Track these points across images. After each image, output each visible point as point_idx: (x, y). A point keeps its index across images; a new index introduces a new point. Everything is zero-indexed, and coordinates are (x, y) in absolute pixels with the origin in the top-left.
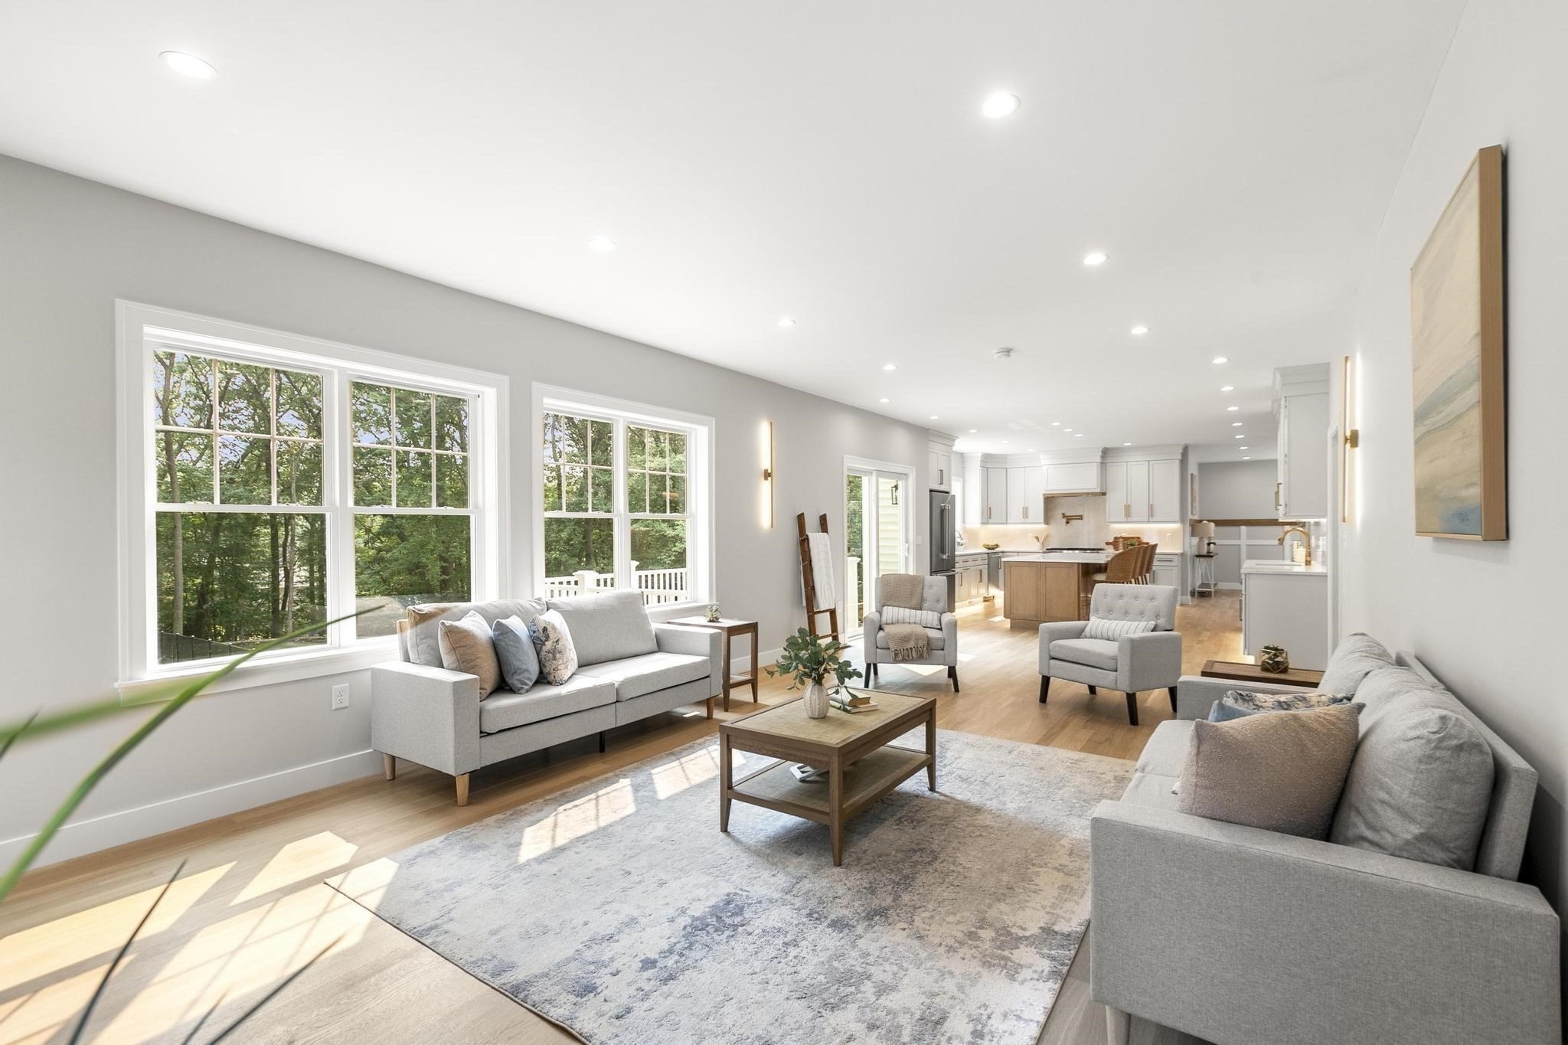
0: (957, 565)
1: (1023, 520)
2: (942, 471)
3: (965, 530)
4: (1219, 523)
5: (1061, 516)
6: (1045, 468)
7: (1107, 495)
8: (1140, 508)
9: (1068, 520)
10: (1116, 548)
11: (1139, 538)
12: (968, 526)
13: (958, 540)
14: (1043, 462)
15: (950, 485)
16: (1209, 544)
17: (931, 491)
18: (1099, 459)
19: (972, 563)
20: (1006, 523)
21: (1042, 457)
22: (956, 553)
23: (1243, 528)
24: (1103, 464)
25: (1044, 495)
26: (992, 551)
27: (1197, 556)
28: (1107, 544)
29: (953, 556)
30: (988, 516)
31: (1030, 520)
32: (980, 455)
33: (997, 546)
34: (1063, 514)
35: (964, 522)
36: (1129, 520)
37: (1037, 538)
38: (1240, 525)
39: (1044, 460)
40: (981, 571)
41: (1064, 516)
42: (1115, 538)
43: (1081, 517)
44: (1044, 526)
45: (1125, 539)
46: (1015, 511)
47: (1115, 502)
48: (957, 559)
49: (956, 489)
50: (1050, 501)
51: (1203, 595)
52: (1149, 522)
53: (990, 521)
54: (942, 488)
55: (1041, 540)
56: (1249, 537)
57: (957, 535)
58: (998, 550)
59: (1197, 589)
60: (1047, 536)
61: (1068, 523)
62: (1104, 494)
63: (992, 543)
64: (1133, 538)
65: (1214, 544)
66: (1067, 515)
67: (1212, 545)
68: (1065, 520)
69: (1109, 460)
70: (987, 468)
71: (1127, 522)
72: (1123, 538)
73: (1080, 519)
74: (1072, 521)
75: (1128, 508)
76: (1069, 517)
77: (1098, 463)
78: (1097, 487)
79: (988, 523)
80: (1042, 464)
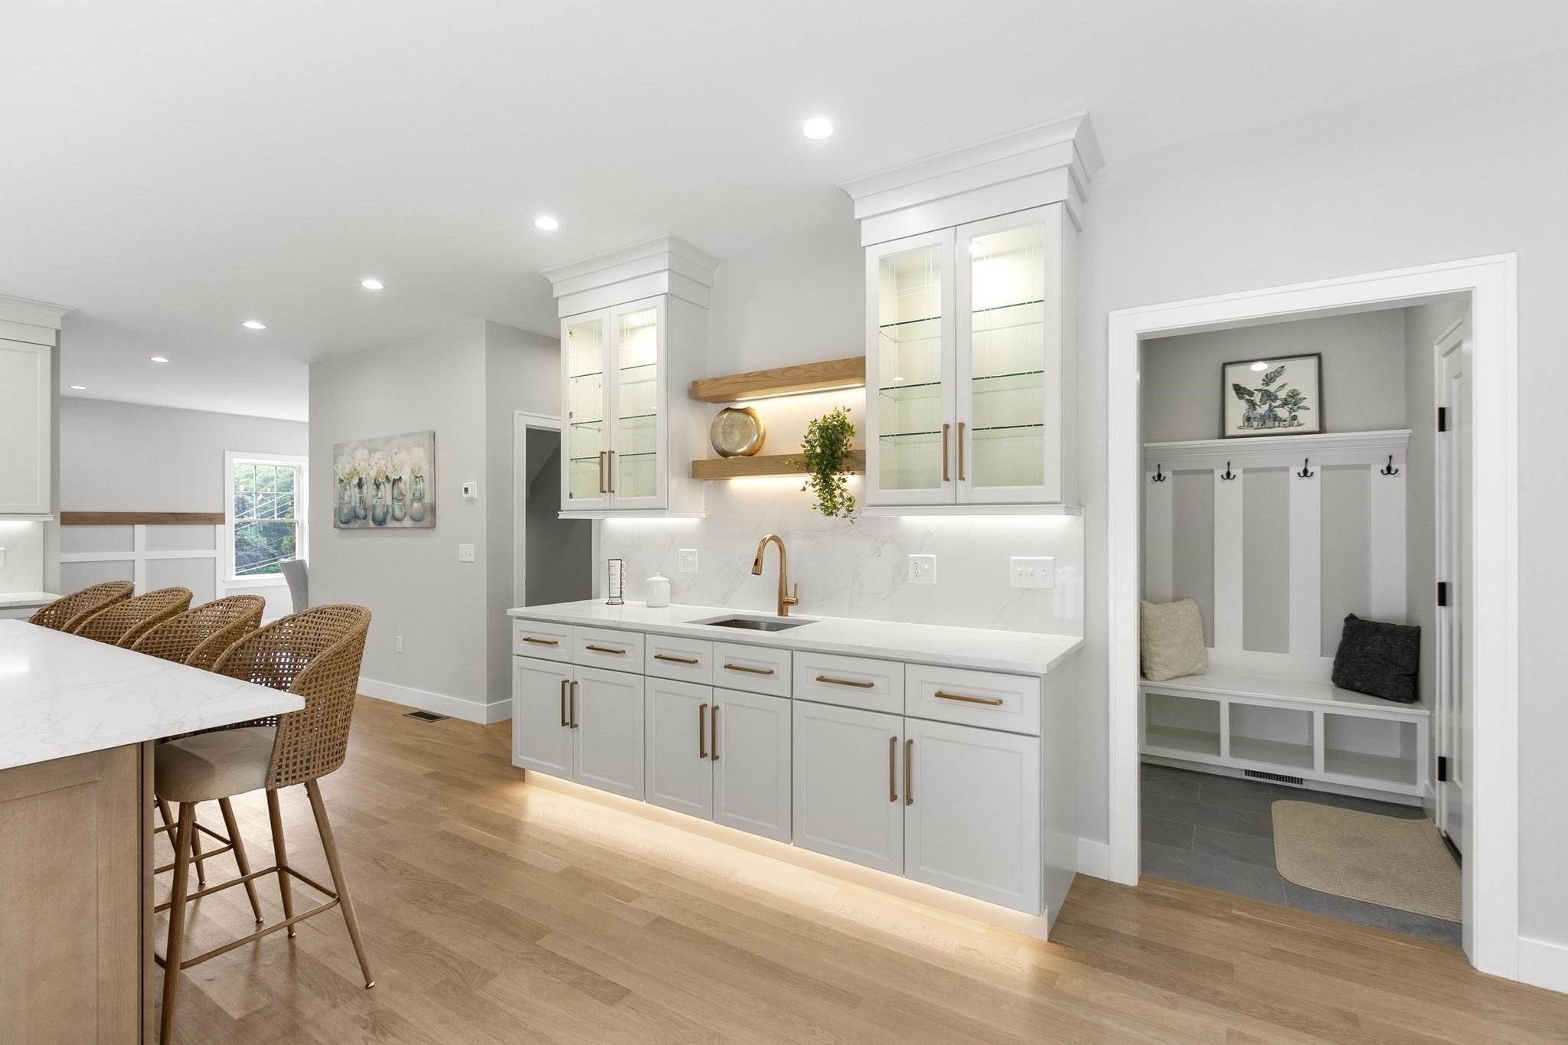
56: (150, 545)
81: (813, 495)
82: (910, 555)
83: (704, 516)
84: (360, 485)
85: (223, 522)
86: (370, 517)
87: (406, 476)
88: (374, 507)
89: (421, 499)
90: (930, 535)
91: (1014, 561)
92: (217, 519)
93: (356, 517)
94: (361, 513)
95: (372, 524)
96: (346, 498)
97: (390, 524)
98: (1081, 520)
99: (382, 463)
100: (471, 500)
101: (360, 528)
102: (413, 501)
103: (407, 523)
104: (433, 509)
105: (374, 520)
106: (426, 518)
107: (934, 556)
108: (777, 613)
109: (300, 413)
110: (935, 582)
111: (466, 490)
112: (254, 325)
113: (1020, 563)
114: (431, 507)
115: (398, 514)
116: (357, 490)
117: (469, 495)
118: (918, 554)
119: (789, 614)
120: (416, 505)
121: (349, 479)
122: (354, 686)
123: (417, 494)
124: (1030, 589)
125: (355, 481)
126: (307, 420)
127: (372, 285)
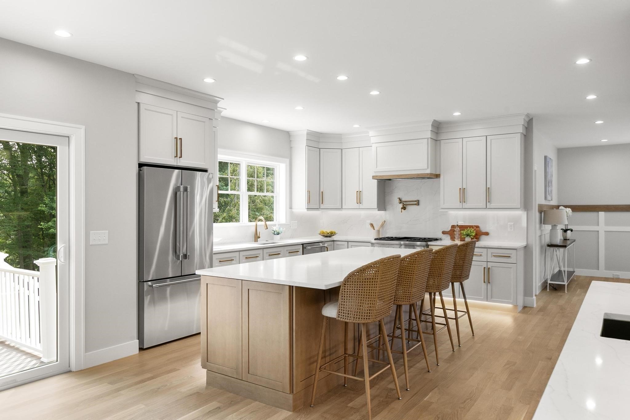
1: (357, 206)
4: (576, 208)
5: (398, 201)
6: (374, 146)
7: (442, 177)
8: (476, 193)
9: (405, 205)
10: (453, 239)
11: (477, 227)
14: (373, 140)
16: (565, 231)
17: (141, 165)
18: (429, 135)
20: (342, 208)
21: (370, 133)
23: (602, 214)
24: (435, 141)
26: (328, 239)
27: (549, 246)
28: (444, 233)
30: (319, 200)
31: (364, 205)
32: (305, 133)
33: (333, 233)
34: (400, 200)
35: (291, 208)
36: (465, 205)
37: (372, 225)
38: (598, 211)
39: (373, 136)
41: (401, 201)
42: (452, 227)
43: (418, 203)
44: (378, 212)
45: (462, 227)
46: (350, 197)
47: (449, 185)
51: (556, 289)
52: (487, 209)
53: (322, 206)
55: (377, 228)
58: (336, 238)
59: (549, 282)
61: (404, 208)
62: (438, 176)
63: (328, 230)
65: (572, 231)
66: (403, 200)
67: (569, 232)
68: (401, 206)
69: (443, 136)
71: (464, 209)
72: (460, 227)
73: (416, 204)
74: (409, 208)
75: (463, 191)
76: (405, 203)
77: (428, 139)
78: (426, 168)
79: (320, 208)
80: (372, 142)
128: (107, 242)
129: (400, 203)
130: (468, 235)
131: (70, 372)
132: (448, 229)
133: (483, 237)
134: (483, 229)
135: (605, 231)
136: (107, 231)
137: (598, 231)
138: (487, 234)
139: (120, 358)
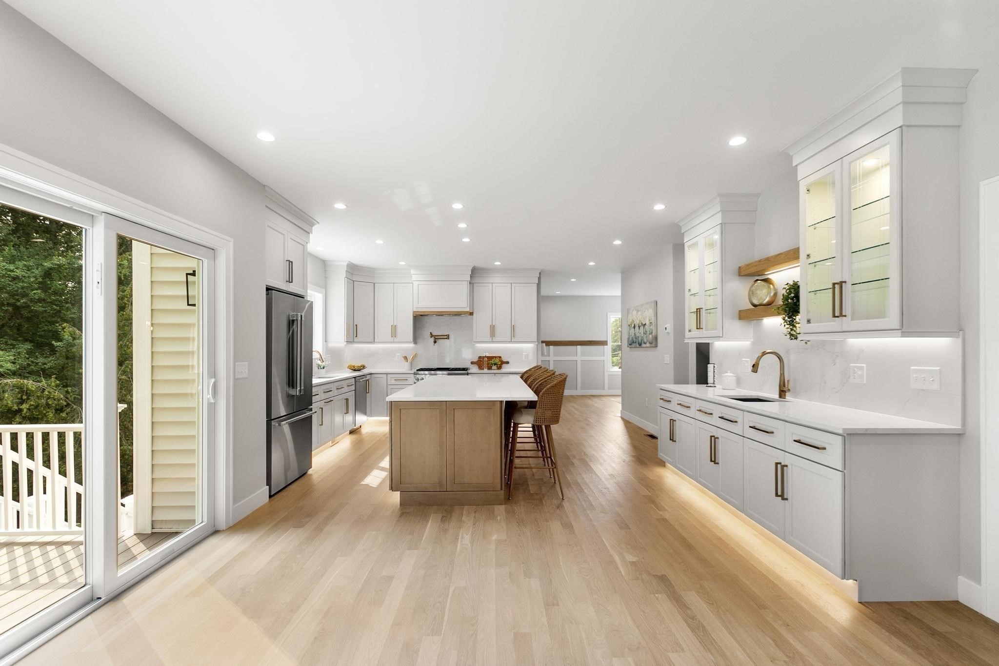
0: (314, 399)
1: (391, 339)
2: (290, 262)
3: (328, 350)
5: (429, 336)
6: (416, 284)
7: (475, 315)
8: (503, 330)
9: (436, 339)
10: (480, 368)
11: (500, 357)
12: (331, 345)
13: (316, 361)
14: (414, 278)
15: (305, 287)
18: (468, 278)
19: (336, 392)
20: (374, 342)
21: (412, 272)
22: (315, 381)
24: (471, 283)
25: (414, 312)
26: (359, 374)
28: (472, 363)
29: (309, 386)
30: (353, 333)
31: (398, 339)
32: (345, 263)
33: (364, 367)
34: (431, 333)
37: (406, 358)
39: (415, 276)
40: (347, 400)
41: (432, 336)
42: (480, 357)
43: (448, 337)
44: (412, 345)
46: (384, 331)
47: (481, 321)
48: (314, 390)
49: (315, 296)
50: (419, 319)
52: (511, 342)
53: (355, 339)
54: (291, 288)
55: (410, 360)
56: (582, 355)
57: (315, 355)
58: (365, 371)
60: (415, 356)
61: (435, 342)
62: (471, 314)
63: (357, 364)
64: (496, 357)
66: (434, 334)
68: (432, 339)
69: (475, 280)
70: (354, 281)
71: (493, 342)
72: (488, 357)
73: (447, 338)
74: (439, 341)
75: (493, 328)
76: (436, 337)
77: (467, 281)
78: (466, 306)
79: (354, 342)
80: (413, 280)
81: (785, 329)
82: (851, 365)
83: (752, 340)
84: (634, 327)
85: (607, 345)
86: (637, 342)
87: (648, 323)
88: (638, 337)
89: (651, 333)
90: (863, 351)
91: (914, 370)
92: (603, 343)
93: (633, 342)
94: (635, 340)
95: (638, 346)
96: (630, 333)
97: (644, 345)
98: (959, 341)
99: (641, 316)
100: (668, 333)
101: (635, 347)
102: (649, 334)
103: (648, 345)
104: (656, 338)
105: (638, 344)
106: (654, 342)
107: (864, 365)
108: (778, 396)
109: (618, 293)
110: (865, 382)
111: (666, 328)
112: (592, 264)
113: (916, 371)
114: (655, 337)
115: (645, 341)
116: (633, 330)
117: (667, 331)
118: (855, 364)
119: (787, 398)
120: (651, 336)
121: (631, 324)
122: (563, 392)
123: (651, 331)
124: (923, 390)
125: (633, 326)
126: (620, 294)
127: (618, 242)
128: (246, 376)
129: (431, 337)
130: (495, 364)
131: (216, 532)
132: (476, 360)
133: (504, 366)
134: (504, 360)
135: (554, 361)
136: (247, 363)
137: (549, 361)
138: (508, 363)
139: (259, 506)
